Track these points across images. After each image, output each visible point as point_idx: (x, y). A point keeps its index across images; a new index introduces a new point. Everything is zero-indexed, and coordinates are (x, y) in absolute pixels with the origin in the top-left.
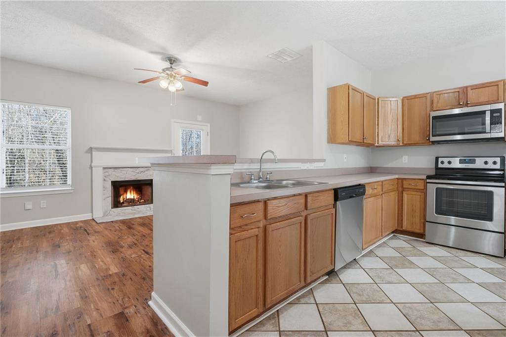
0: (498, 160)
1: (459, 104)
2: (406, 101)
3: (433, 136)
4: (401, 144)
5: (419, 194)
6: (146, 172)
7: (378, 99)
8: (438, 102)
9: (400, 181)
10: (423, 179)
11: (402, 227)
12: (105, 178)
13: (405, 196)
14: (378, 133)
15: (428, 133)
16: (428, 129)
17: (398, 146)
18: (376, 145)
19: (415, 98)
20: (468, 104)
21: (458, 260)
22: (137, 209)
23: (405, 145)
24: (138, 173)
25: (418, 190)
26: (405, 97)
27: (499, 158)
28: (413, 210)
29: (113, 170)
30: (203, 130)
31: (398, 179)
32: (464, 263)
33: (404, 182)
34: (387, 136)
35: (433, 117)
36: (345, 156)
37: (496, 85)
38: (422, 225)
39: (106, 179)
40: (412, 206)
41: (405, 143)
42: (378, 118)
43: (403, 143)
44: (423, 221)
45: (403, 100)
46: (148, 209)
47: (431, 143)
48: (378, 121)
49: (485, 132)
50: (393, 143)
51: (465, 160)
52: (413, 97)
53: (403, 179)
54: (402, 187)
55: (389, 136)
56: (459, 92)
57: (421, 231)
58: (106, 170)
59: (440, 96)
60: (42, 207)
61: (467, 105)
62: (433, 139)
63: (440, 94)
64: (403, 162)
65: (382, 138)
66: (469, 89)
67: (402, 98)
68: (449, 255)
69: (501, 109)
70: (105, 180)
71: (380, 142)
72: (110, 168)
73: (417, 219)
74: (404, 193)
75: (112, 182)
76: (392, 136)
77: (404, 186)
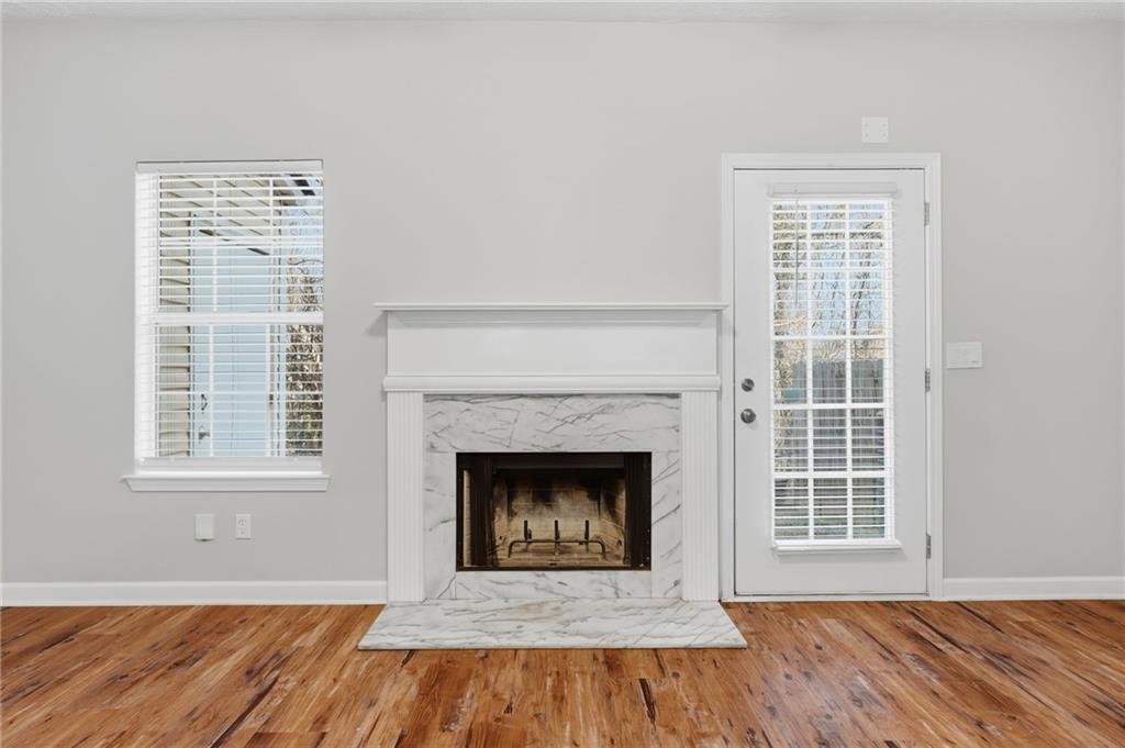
6: (600, 419)
12: (433, 439)
22: (558, 588)
24: (564, 422)
29: (463, 405)
30: (894, 194)
39: (440, 444)
46: (609, 591)
58: (440, 406)
60: (239, 535)
70: (432, 447)
72: (453, 397)
75: (458, 455)
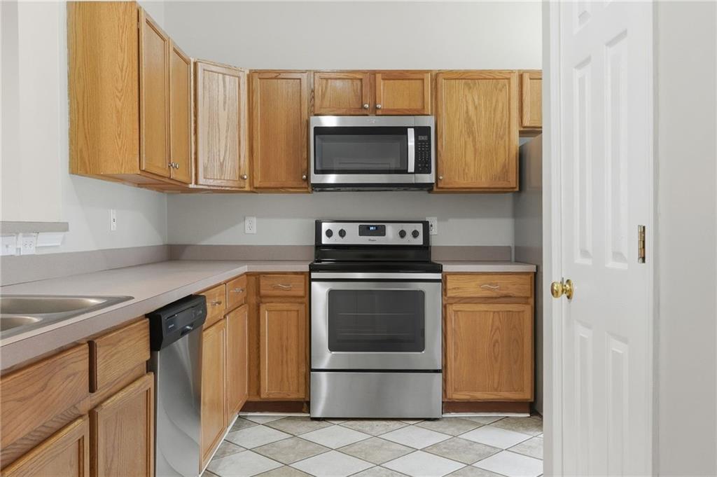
0: (419, 228)
1: (362, 107)
2: (257, 83)
3: (316, 172)
4: (247, 188)
5: (295, 307)
7: (195, 64)
8: (323, 95)
9: (253, 278)
10: (302, 273)
11: (259, 393)
13: (265, 316)
14: (196, 153)
15: (305, 165)
16: (305, 155)
17: (240, 191)
18: (192, 186)
19: (276, 78)
20: (377, 108)
21: (383, 444)
23: (256, 190)
25: (293, 300)
26: (256, 72)
27: (421, 225)
28: (282, 346)
31: (248, 274)
32: (394, 447)
33: (263, 282)
34: (217, 164)
35: (315, 128)
36: (113, 214)
37: (419, 79)
38: (302, 380)
40: (281, 339)
41: (257, 184)
42: (196, 116)
43: (251, 184)
44: (303, 370)
45: (250, 78)
47: (310, 189)
48: (196, 122)
49: (405, 172)
50: (230, 184)
51: (368, 227)
52: (274, 75)
53: (257, 275)
54: (258, 293)
55: (222, 165)
56: (361, 80)
57: (301, 395)
59: (327, 83)
61: (375, 111)
62: (316, 179)
63: (327, 79)
64: (247, 231)
65: (205, 169)
66: (379, 76)
67: (247, 72)
68: (361, 436)
69: (430, 128)
71: (201, 180)
73: (292, 369)
74: (263, 307)
76: (229, 166)
77: (263, 292)
